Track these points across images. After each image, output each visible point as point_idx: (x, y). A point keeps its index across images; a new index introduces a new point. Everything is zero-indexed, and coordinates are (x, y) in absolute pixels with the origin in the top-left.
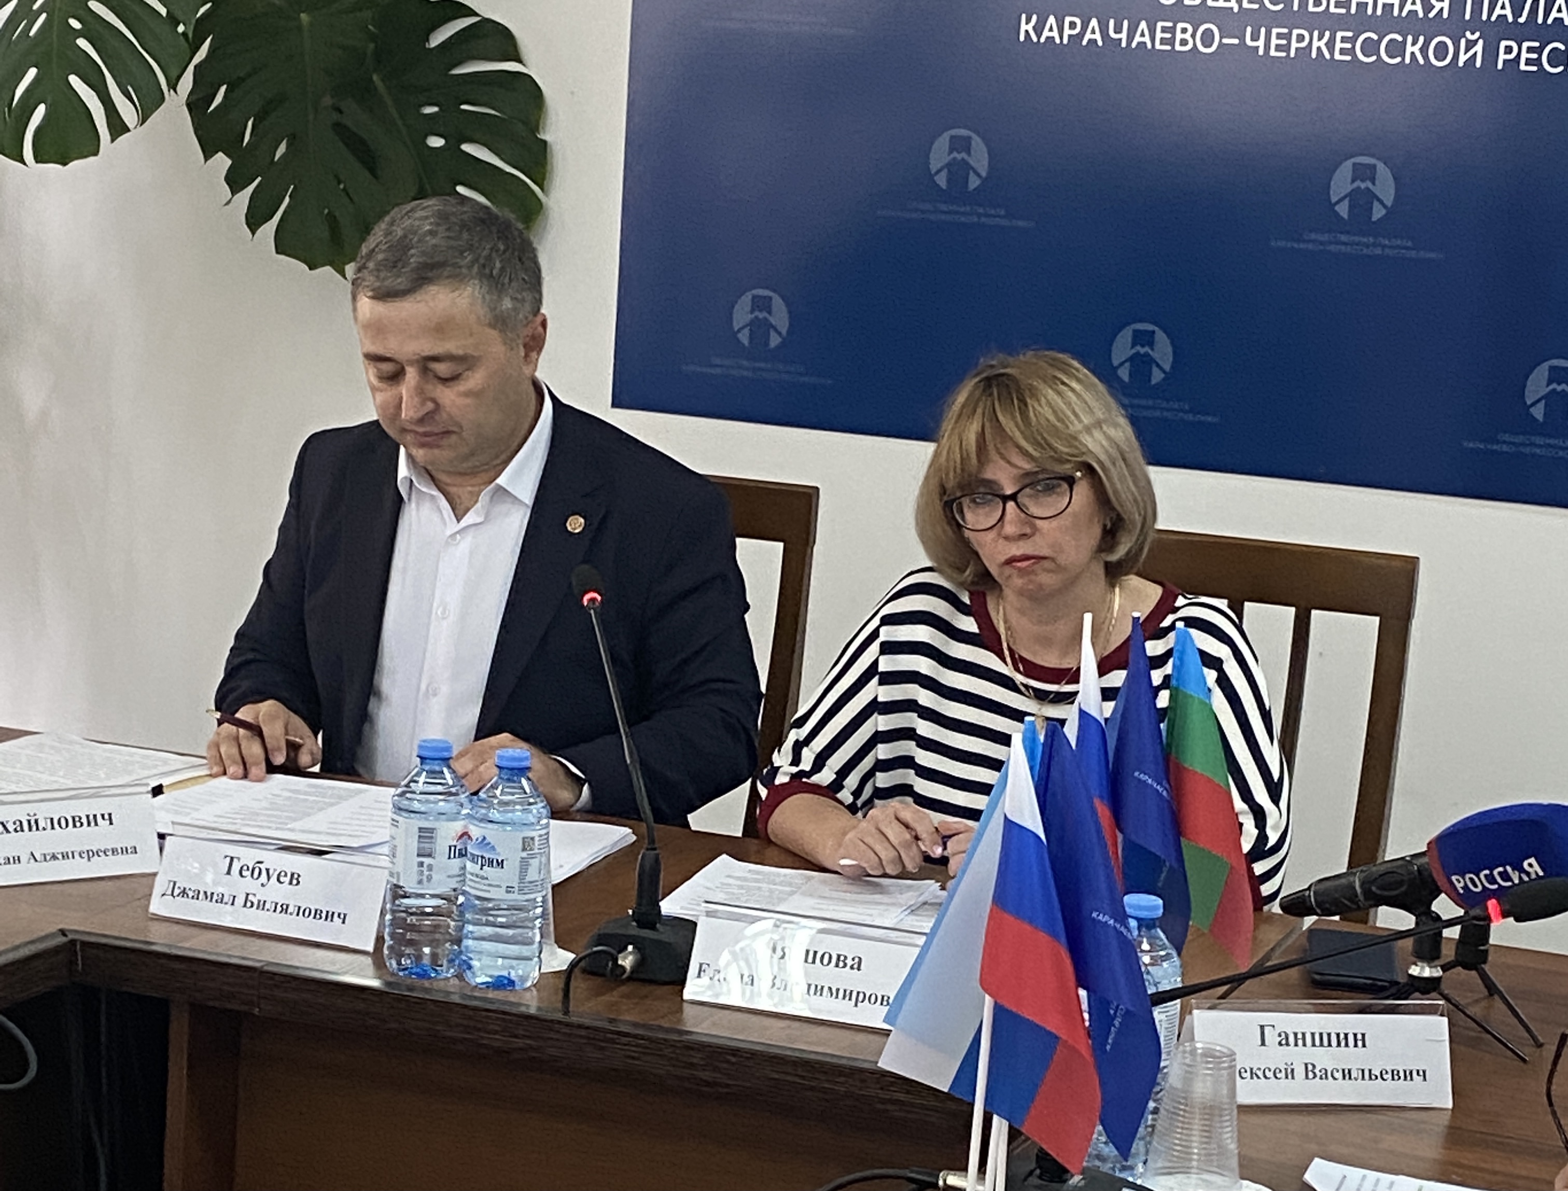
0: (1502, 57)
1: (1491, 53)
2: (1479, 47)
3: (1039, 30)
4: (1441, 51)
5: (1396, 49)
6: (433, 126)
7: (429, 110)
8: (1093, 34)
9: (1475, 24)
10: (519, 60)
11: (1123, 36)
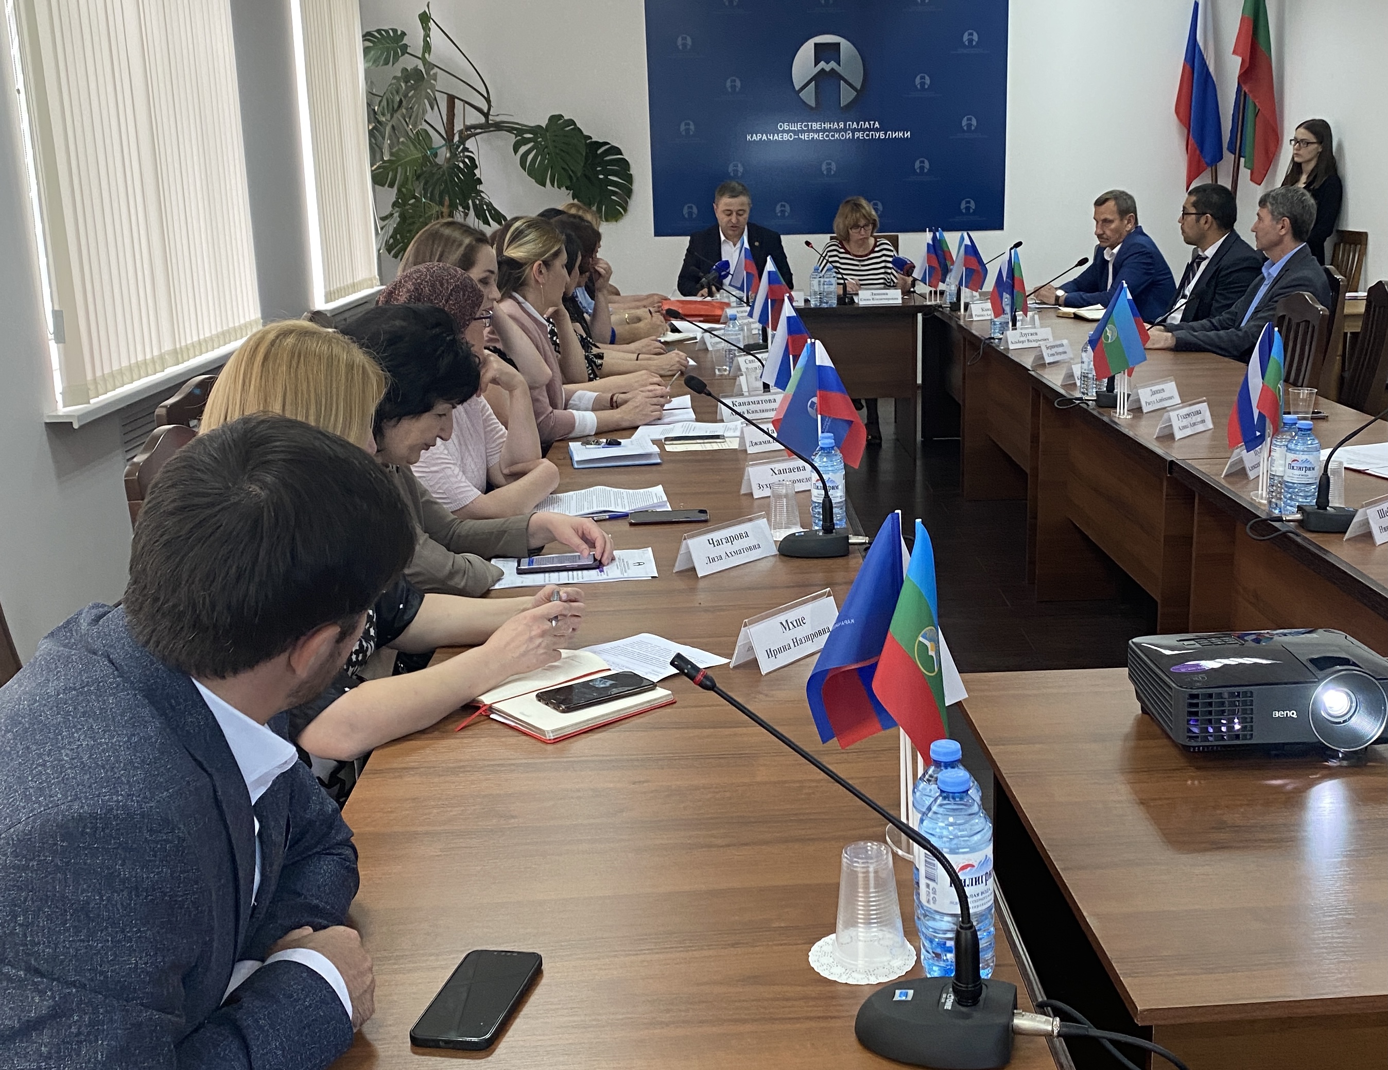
0: (856, 136)
1: (853, 135)
2: (851, 135)
3: (752, 138)
4: (843, 136)
5: (833, 136)
6: (601, 172)
7: (599, 169)
8: (764, 137)
9: (849, 129)
10: (622, 154)
11: (771, 138)
